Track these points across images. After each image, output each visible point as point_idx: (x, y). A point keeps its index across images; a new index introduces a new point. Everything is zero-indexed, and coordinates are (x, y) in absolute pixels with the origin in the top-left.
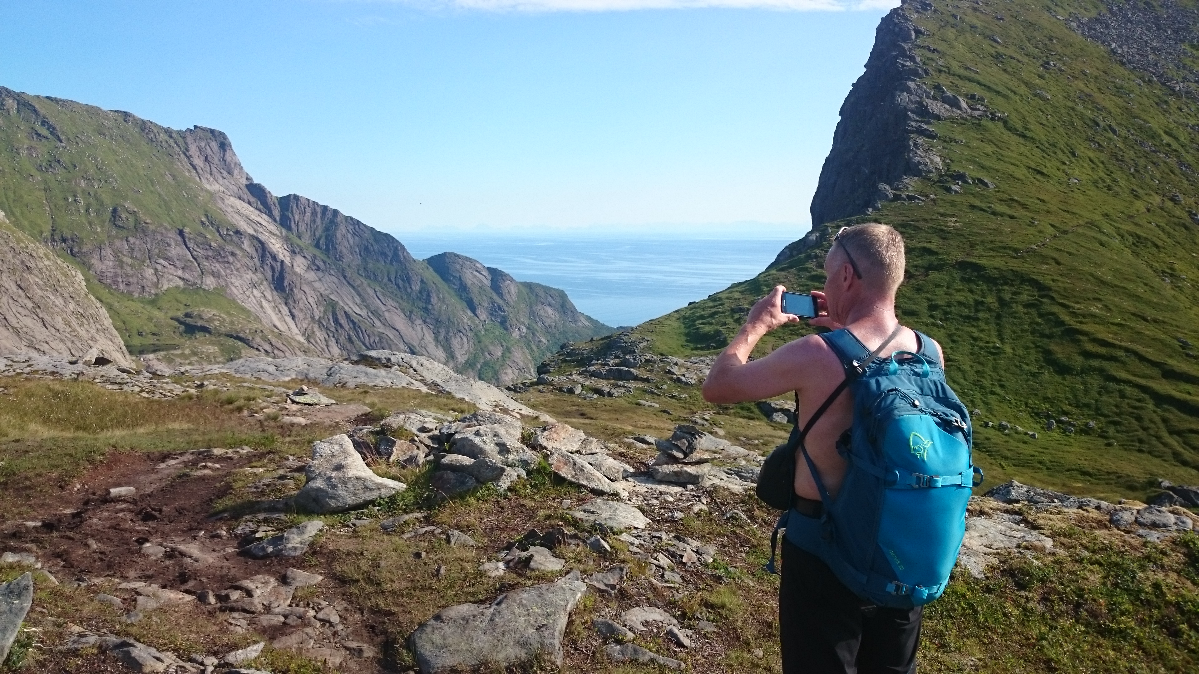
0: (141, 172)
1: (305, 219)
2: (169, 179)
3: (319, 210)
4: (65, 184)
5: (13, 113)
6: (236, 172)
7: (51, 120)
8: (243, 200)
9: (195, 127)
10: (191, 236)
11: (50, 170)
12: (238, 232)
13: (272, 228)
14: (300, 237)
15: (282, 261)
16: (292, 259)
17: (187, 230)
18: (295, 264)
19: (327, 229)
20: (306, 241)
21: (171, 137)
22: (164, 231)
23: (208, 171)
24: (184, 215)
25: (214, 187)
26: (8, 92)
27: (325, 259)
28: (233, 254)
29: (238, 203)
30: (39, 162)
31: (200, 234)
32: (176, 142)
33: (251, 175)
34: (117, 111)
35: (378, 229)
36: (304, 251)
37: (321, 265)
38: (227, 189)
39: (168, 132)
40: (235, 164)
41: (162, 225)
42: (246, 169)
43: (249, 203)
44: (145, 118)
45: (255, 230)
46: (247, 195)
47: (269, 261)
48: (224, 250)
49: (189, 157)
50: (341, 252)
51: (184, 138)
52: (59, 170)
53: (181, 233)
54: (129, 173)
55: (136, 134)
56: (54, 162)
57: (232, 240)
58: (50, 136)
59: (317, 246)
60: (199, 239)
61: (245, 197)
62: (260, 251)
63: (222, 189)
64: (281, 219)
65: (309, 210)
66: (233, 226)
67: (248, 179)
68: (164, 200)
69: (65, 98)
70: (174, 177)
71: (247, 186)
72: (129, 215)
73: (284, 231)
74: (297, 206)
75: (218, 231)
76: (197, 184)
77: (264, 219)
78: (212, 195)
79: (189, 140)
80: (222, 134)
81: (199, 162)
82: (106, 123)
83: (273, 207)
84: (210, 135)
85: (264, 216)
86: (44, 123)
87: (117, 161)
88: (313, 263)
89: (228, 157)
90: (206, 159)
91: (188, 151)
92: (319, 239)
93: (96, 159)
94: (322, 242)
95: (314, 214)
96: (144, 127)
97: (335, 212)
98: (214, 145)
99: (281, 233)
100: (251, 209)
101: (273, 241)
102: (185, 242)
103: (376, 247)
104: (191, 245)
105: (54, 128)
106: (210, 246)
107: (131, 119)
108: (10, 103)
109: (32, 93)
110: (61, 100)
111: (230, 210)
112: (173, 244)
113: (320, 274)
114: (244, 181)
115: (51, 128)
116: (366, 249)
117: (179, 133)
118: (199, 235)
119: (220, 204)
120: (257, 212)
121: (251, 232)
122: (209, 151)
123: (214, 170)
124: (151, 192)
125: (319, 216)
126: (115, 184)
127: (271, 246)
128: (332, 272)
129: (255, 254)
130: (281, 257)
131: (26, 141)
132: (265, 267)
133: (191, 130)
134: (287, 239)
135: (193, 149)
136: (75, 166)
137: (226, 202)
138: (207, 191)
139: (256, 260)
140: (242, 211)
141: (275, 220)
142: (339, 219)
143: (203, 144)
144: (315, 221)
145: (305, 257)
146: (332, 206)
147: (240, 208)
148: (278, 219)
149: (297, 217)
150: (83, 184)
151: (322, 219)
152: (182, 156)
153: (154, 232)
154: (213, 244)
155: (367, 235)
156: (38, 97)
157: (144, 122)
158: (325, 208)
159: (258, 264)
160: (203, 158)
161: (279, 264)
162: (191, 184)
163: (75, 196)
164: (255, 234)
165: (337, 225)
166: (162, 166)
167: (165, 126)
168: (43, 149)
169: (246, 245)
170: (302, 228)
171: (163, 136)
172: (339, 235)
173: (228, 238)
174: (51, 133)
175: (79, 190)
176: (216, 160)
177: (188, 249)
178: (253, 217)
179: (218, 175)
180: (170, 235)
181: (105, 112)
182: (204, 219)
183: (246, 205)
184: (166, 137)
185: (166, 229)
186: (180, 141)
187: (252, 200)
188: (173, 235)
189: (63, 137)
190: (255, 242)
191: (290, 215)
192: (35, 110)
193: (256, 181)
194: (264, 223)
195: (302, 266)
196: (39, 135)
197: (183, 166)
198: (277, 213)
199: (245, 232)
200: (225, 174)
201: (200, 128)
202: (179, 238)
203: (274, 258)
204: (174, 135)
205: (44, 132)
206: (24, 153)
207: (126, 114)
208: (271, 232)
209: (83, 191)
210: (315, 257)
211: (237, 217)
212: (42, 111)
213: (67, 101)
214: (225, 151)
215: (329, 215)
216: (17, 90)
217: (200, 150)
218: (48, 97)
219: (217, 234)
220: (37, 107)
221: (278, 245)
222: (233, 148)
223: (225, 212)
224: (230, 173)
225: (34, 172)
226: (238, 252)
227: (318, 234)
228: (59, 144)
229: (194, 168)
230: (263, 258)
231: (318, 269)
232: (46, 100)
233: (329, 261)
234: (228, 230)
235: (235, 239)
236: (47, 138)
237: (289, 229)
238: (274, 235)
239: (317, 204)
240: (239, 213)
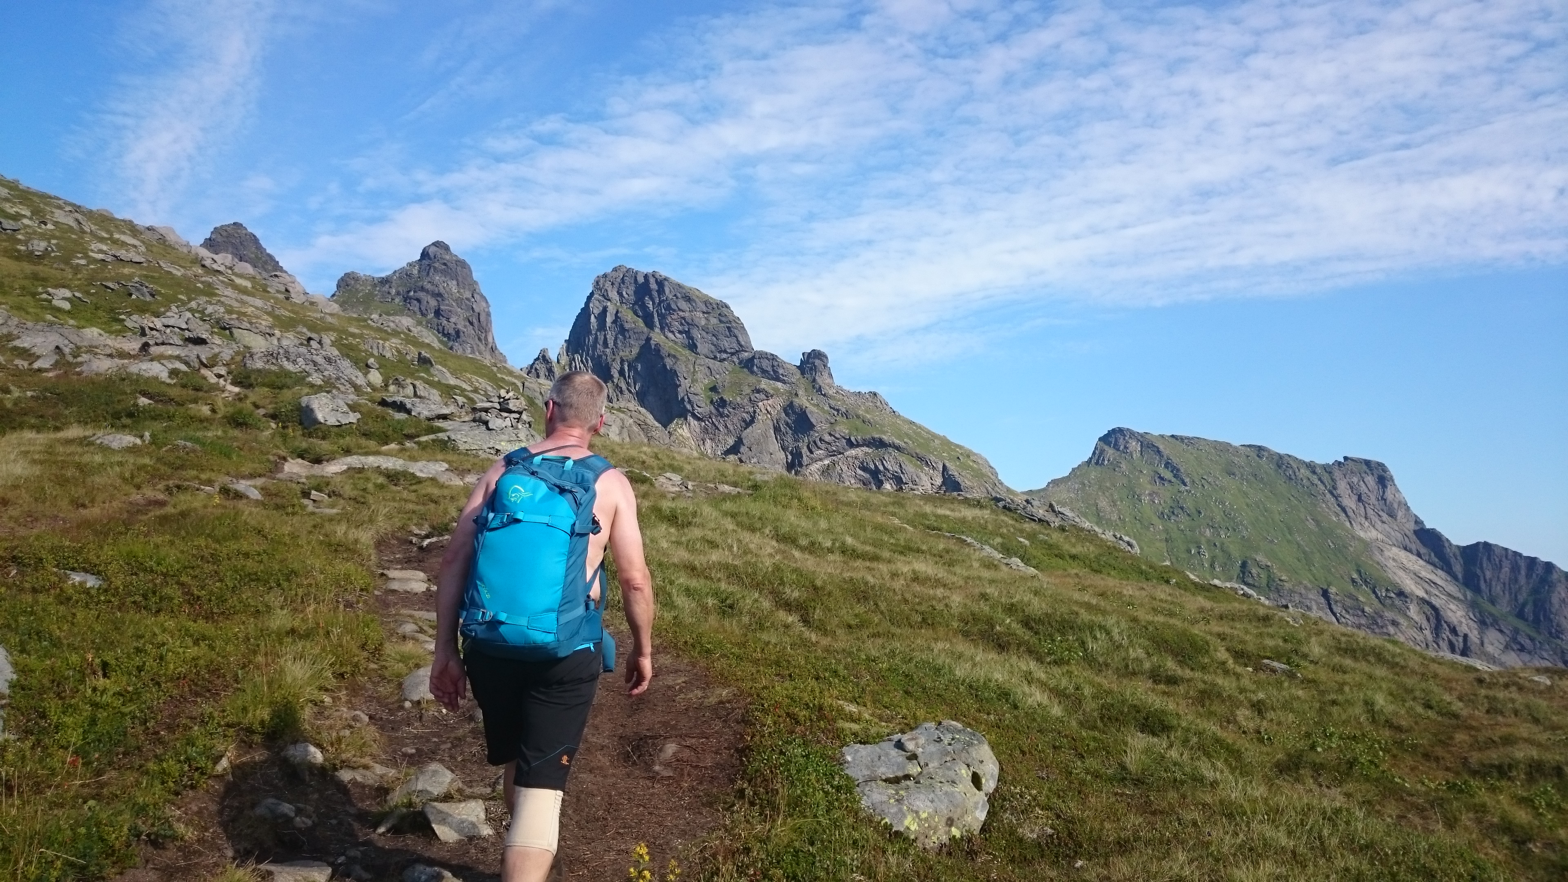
0: (1277, 517)
1: (1502, 576)
2: (1311, 525)
3: (1523, 564)
4: (1188, 533)
5: (1136, 455)
6: (1400, 514)
7: (1175, 461)
8: (1410, 551)
9: (1346, 458)
10: (1338, 598)
11: (1173, 518)
12: (1401, 594)
13: (1452, 588)
14: (1493, 601)
15: (1466, 636)
16: (1481, 632)
17: (1333, 590)
18: (1486, 641)
19: (1535, 591)
20: (1503, 607)
21: (1314, 472)
22: (1303, 591)
23: (1363, 513)
24: (1329, 571)
25: (1371, 535)
26: (1132, 434)
27: (1533, 634)
28: (1394, 623)
29: (1403, 555)
30: (1161, 509)
31: (1351, 596)
32: (1320, 479)
33: (1422, 517)
34: (1249, 446)
36: (1500, 622)
37: (1527, 643)
38: (1388, 537)
39: (1311, 467)
40: (1400, 503)
41: (1301, 583)
42: (1416, 510)
43: (1419, 555)
44: (1282, 451)
45: (1427, 592)
46: (1416, 545)
47: (1446, 634)
48: (1381, 617)
49: (1336, 497)
50: (1558, 625)
51: (1330, 473)
52: (1182, 517)
53: (1325, 594)
54: (1262, 519)
55: (1272, 472)
56: (1177, 508)
57: (1393, 605)
58: (1173, 480)
59: (1520, 615)
60: (1349, 602)
61: (1413, 547)
62: (1433, 620)
63: (1380, 536)
64: (1464, 577)
65: (1506, 564)
66: (1395, 585)
67: (1418, 522)
68: (1304, 552)
70: (1318, 523)
71: (1415, 532)
72: (1260, 571)
73: (1469, 594)
74: (1489, 559)
75: (1374, 592)
76: (1347, 531)
77: (1439, 577)
78: (1367, 545)
79: (1337, 474)
80: (1380, 465)
81: (1350, 502)
82: (1236, 460)
83: (1453, 560)
84: (1365, 467)
85: (1440, 572)
86: (1167, 465)
87: (1247, 505)
88: (1514, 640)
89: (1389, 495)
90: (1360, 499)
91: (1335, 488)
92: (1524, 605)
93: (1223, 503)
94: (1528, 609)
95: (1515, 569)
96: (1282, 462)
97: (1549, 567)
98: (1371, 480)
99: (1465, 596)
100: (1421, 562)
101: (1452, 607)
102: (1330, 605)
104: (1337, 609)
105: (1178, 470)
106: (1363, 611)
107: (1266, 454)
108: (1134, 446)
109: (1156, 433)
111: (1391, 564)
112: (1315, 607)
114: (1411, 526)
115: (1175, 471)
117: (1326, 468)
119: (1378, 557)
120: (1430, 567)
121: (1421, 593)
122: (1363, 488)
123: (1370, 512)
124: (1289, 541)
126: (1245, 533)
127: (1450, 614)
129: (1425, 624)
130: (1463, 629)
132: (1441, 643)
133: (1340, 463)
134: (1473, 606)
135: (1342, 487)
136: (1200, 512)
137: (1387, 553)
138: (1360, 539)
139: (1427, 632)
140: (1409, 565)
141: (1455, 577)
142: (1555, 576)
143: (1355, 480)
144: (1516, 580)
145: (1501, 631)
146: (1544, 558)
147: (1405, 562)
148: (1460, 576)
149: (1488, 574)
150: (1208, 533)
151: (1528, 576)
152: (1328, 496)
153: (1291, 592)
154: (1367, 609)
156: (1162, 436)
157: (1280, 457)
158: (1533, 561)
159: (1430, 637)
160: (1355, 498)
161: (1461, 639)
162: (1339, 531)
163: (1200, 547)
164: (1426, 597)
165: (1552, 586)
166: (1302, 510)
167: (1307, 460)
168: (1166, 493)
169: (1413, 611)
170: (1498, 589)
171: (1304, 472)
172: (1555, 600)
173: (1388, 601)
175: (1203, 540)
176: (1373, 500)
177: (1334, 614)
178: (1423, 574)
179: (1375, 519)
180: (1311, 596)
181: (1235, 448)
182: (1355, 576)
183: (1414, 558)
184: (1308, 473)
185: (1306, 587)
186: (1326, 477)
187: (1423, 550)
188: (1314, 596)
189: (1187, 480)
190: (1427, 608)
191: (1478, 572)
192: (1159, 452)
193: (1428, 525)
194: (1439, 582)
195: (1496, 644)
196: (1162, 478)
197: (1329, 508)
198: (1458, 569)
199: (1412, 594)
200: (1385, 517)
201: (1352, 460)
202: (1322, 600)
203: (1454, 631)
204: (1318, 470)
205: (1168, 475)
206: (1146, 499)
207: (1260, 448)
208: (1449, 595)
209: (1208, 541)
210: (1516, 631)
211: (1401, 573)
212: (1166, 452)
214: (1384, 487)
215: (1540, 571)
216: (1141, 431)
217: (1351, 488)
218: (1173, 436)
219: (1373, 596)
220: (1161, 447)
221: (1460, 613)
222: (1396, 482)
223: (1383, 567)
224: (1392, 515)
225: (1155, 520)
226: (1401, 620)
227: (1521, 599)
228: (1183, 488)
229: (1344, 510)
230: (1437, 630)
231: (1522, 649)
232: (1170, 440)
233: (1539, 638)
234: (1387, 590)
235: (1398, 602)
236: (1170, 481)
237: (1477, 590)
238: (1454, 598)
240: (1405, 569)
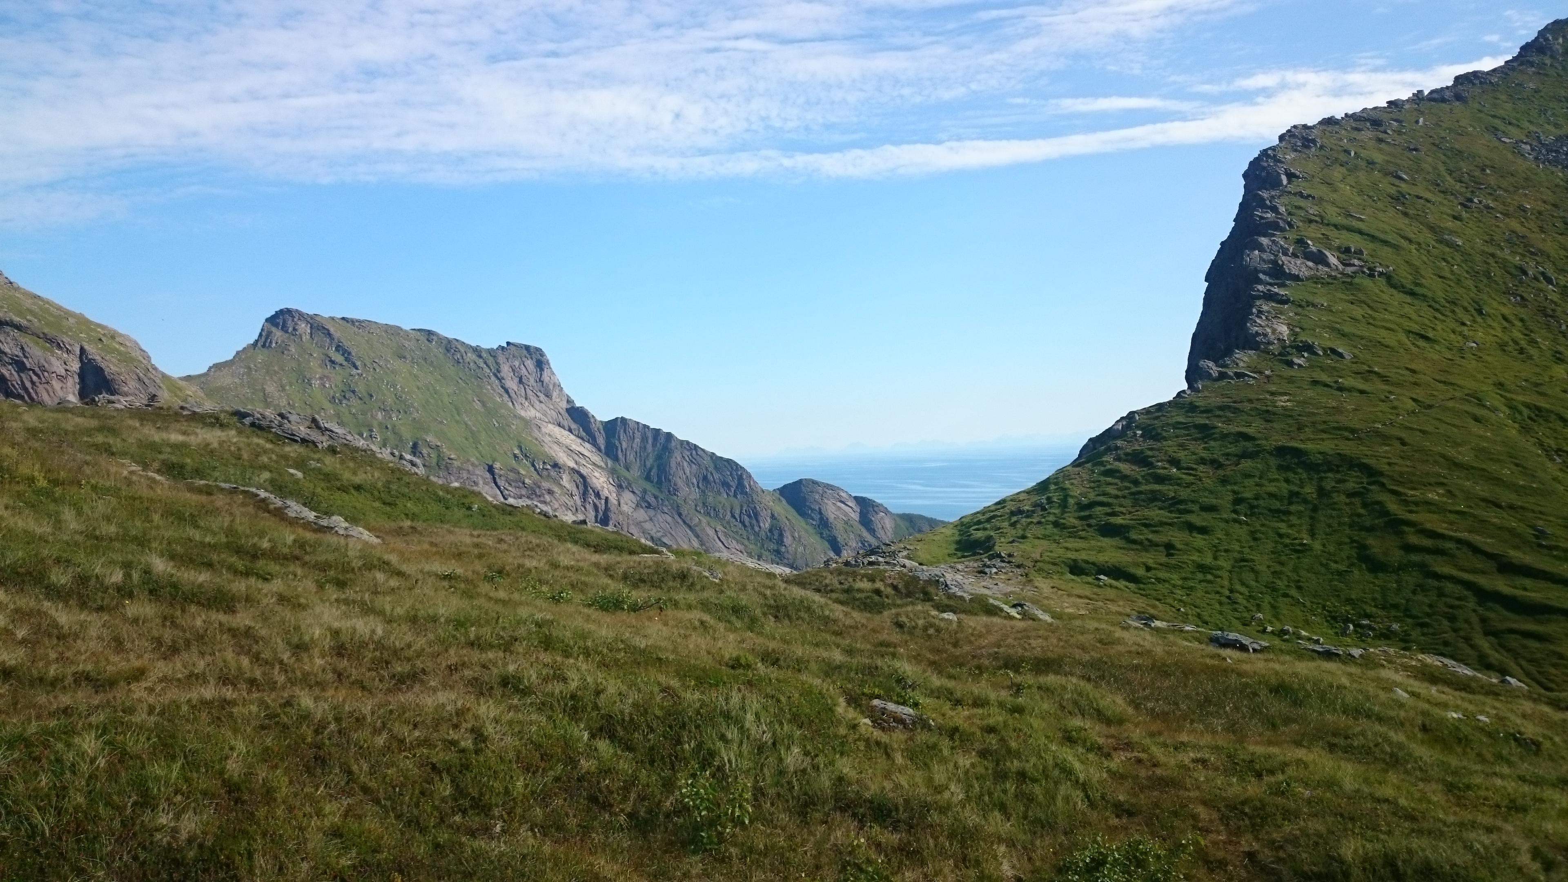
0: (446, 400)
1: (634, 446)
2: (478, 406)
3: (650, 435)
4: (360, 417)
5: (306, 338)
6: (555, 394)
7: (346, 344)
8: (563, 427)
9: (508, 343)
10: (502, 472)
11: (344, 402)
12: (556, 465)
13: (596, 458)
14: (627, 469)
15: (607, 499)
16: (619, 495)
17: (497, 465)
18: (622, 502)
19: (659, 457)
20: (635, 472)
21: (480, 356)
22: (471, 468)
23: (523, 393)
24: (494, 448)
25: (530, 413)
26: (301, 315)
27: (657, 493)
28: (550, 492)
29: (557, 431)
30: (332, 393)
31: (513, 470)
32: (485, 363)
33: (573, 397)
34: (419, 330)
35: (719, 454)
36: (633, 485)
37: (652, 500)
38: (545, 415)
39: (477, 350)
40: (554, 385)
41: (468, 460)
42: (567, 390)
43: (570, 430)
44: (451, 336)
45: (576, 463)
46: (568, 421)
47: (592, 498)
48: (539, 487)
49: (500, 379)
50: (675, 484)
51: (494, 357)
52: (354, 401)
53: (491, 469)
54: (432, 401)
55: (441, 356)
56: (348, 391)
57: (549, 475)
58: (345, 363)
59: (648, 478)
60: (512, 476)
61: (566, 423)
62: (581, 487)
63: (538, 415)
64: (606, 447)
65: (638, 435)
66: (551, 458)
67: (569, 401)
68: (472, 432)
69: (362, 318)
70: (484, 404)
71: (567, 410)
72: (431, 451)
73: (610, 462)
74: (625, 431)
75: (533, 465)
76: (509, 410)
77: (586, 449)
78: (527, 423)
79: (501, 359)
80: (538, 350)
81: (512, 384)
82: (407, 344)
83: (597, 434)
84: (525, 352)
85: (587, 445)
86: (338, 348)
87: (418, 388)
88: (643, 498)
89: (546, 378)
90: (521, 381)
91: (499, 372)
92: (650, 470)
93: (395, 386)
94: (654, 472)
95: (644, 439)
96: (450, 346)
97: (669, 436)
98: (530, 364)
99: (607, 464)
100: (572, 437)
101: (597, 474)
102: (494, 479)
103: (717, 476)
104: (502, 483)
105: (349, 354)
106: (524, 483)
107: (435, 338)
108: (303, 328)
109: (326, 315)
110: (358, 321)
111: (547, 439)
112: (481, 482)
113: (651, 512)
114: (564, 405)
115: (346, 354)
116: (705, 478)
117: (490, 352)
118: (511, 471)
119: (536, 433)
120: (579, 441)
121: (572, 464)
122: (524, 372)
123: (530, 393)
124: (457, 422)
125: (650, 441)
126: (415, 415)
127: (595, 480)
128: (666, 510)
129: (575, 491)
130: (605, 493)
131: (320, 370)
132: (588, 506)
133: (503, 348)
134: (613, 472)
135: (505, 370)
136: (371, 396)
137: (543, 430)
138: (522, 418)
139: (576, 498)
140: (562, 440)
141: (599, 450)
142: (673, 444)
143: (517, 363)
144: (645, 447)
145: (633, 492)
146: (665, 430)
147: (559, 437)
148: (603, 447)
149: (624, 445)
150: (380, 416)
151: (654, 445)
152: (493, 378)
153: (460, 469)
154: (527, 481)
155: (707, 462)
156: (333, 318)
157: (449, 341)
158: (657, 432)
159: (579, 502)
160: (517, 380)
161: (603, 502)
162: (503, 411)
163: (371, 431)
164: (576, 467)
165: (671, 452)
166: (470, 392)
167: (474, 344)
168: (337, 377)
169: (566, 481)
170: (631, 457)
171: (471, 356)
172: (673, 464)
173: (545, 473)
174: (347, 359)
175: (375, 423)
176: (532, 381)
177: (499, 488)
178: (574, 447)
179: (534, 399)
180: (477, 472)
181: (406, 331)
182: (517, 451)
183: (567, 433)
184: (474, 357)
185: (473, 464)
186: (491, 361)
187: (574, 426)
188: (481, 473)
189: (358, 363)
190: (576, 476)
191: (617, 443)
192: (329, 334)
193: (578, 404)
194: (586, 453)
195: (630, 503)
196: (333, 362)
197: (494, 390)
198: (601, 441)
199: (565, 465)
200: (542, 397)
201: (513, 344)
202: (488, 475)
203: (598, 495)
204: (484, 355)
205: (339, 358)
206: (316, 383)
207: (429, 333)
208: (594, 464)
209: (380, 424)
210: (645, 491)
211: (555, 447)
212: (336, 334)
213: (363, 321)
214: (542, 370)
215: (662, 440)
216: (311, 313)
217: (513, 371)
218: (343, 319)
219: (532, 469)
220: (332, 330)
221: (602, 479)
222: (552, 366)
223: (541, 443)
224: (548, 396)
225: (326, 405)
226: (556, 489)
227: (648, 464)
228: (354, 372)
229: (507, 391)
230: (584, 496)
231: (649, 506)
232: (341, 322)
233: (661, 496)
234: (544, 463)
235: (553, 473)
236: (341, 365)
237: (616, 459)
238: (598, 467)
239: (648, 427)
240: (558, 443)
